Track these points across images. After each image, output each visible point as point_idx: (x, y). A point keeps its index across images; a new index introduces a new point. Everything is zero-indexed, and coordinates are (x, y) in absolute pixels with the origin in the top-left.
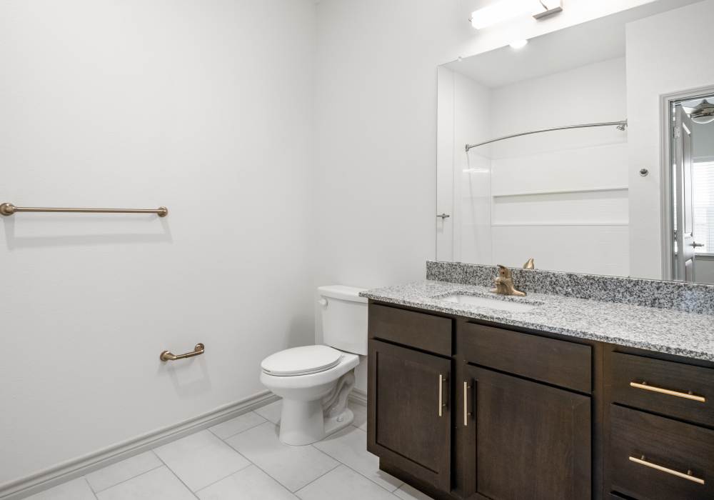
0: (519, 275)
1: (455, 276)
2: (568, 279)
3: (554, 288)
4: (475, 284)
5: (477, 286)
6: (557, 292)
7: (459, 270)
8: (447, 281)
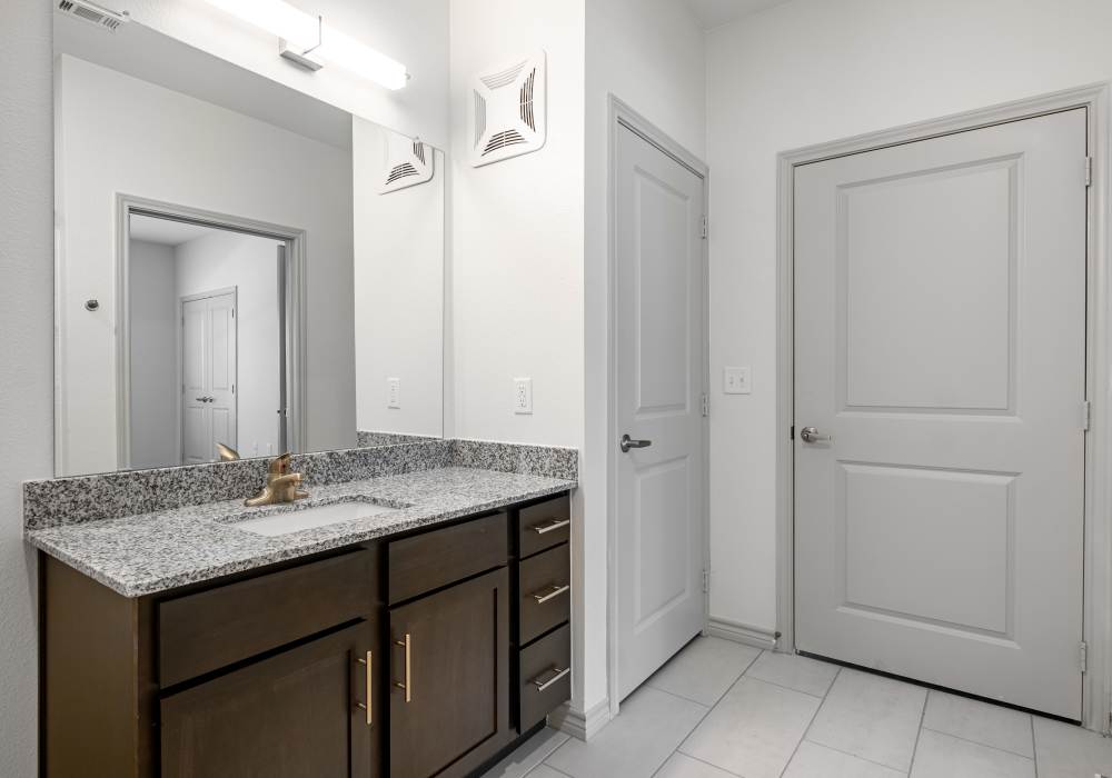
0: (261, 469)
1: (123, 500)
2: (328, 460)
3: (311, 478)
4: (176, 507)
5: (183, 510)
6: (315, 483)
7: (136, 484)
8: (101, 517)
